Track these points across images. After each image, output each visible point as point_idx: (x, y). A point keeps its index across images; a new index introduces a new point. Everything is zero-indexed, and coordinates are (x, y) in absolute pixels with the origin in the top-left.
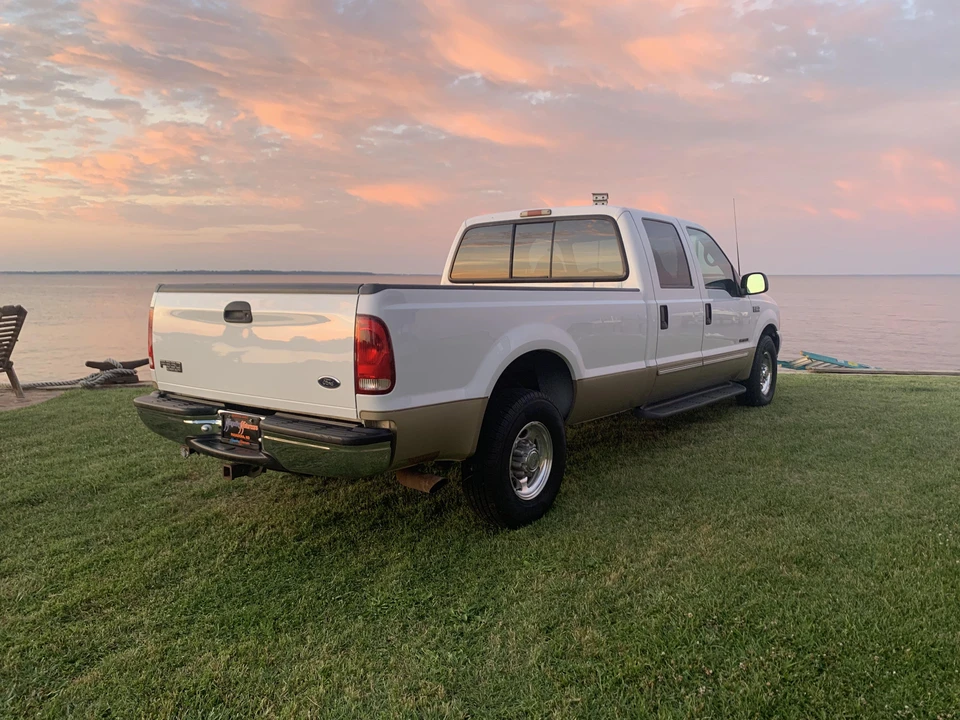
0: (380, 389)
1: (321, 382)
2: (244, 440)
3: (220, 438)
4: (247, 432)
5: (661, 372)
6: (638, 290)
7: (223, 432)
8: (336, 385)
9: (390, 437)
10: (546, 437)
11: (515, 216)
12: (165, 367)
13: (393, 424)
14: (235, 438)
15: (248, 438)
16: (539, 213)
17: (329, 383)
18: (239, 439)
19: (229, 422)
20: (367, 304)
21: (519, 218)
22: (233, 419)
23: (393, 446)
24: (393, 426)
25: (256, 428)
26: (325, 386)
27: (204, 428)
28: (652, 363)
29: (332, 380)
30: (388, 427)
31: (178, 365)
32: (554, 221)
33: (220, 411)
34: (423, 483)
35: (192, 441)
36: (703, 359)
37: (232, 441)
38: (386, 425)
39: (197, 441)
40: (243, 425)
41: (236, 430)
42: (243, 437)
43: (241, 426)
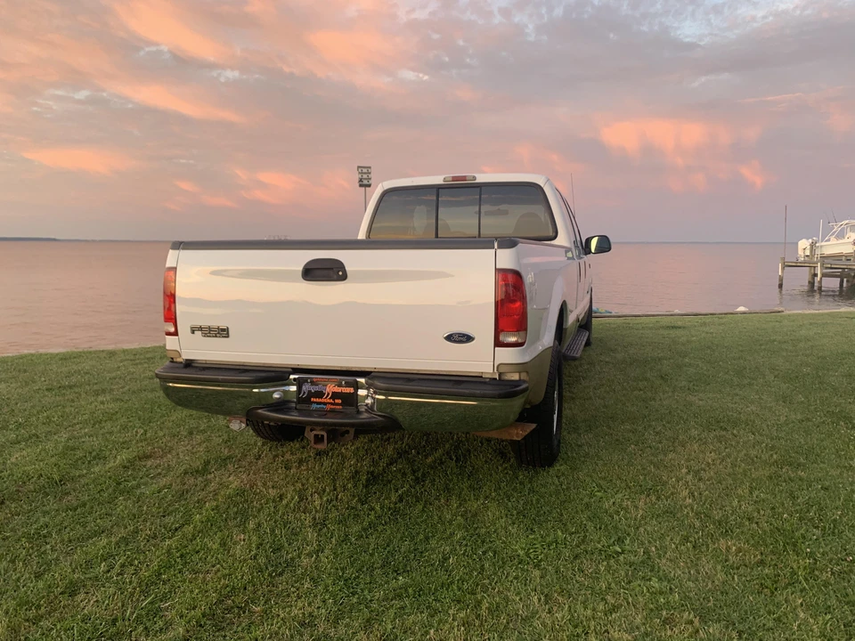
0: (520, 341)
1: (450, 338)
2: (332, 404)
3: (294, 405)
4: (335, 396)
7: (299, 399)
8: (468, 339)
11: (438, 180)
12: (198, 333)
14: (318, 403)
15: (340, 401)
16: (464, 178)
17: (462, 339)
18: (325, 404)
19: (306, 388)
20: (506, 258)
21: (442, 183)
22: (313, 383)
24: (524, 376)
25: (351, 390)
26: (455, 342)
27: (276, 396)
29: (464, 335)
30: (518, 378)
31: (223, 330)
32: (479, 186)
33: (292, 377)
35: (260, 411)
37: (315, 406)
39: (268, 411)
40: (331, 388)
41: (320, 394)
42: (331, 401)
43: (328, 389)
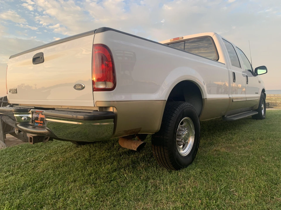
0: (108, 87)
1: (75, 87)
2: (41, 124)
3: (30, 123)
4: (41, 119)
5: (234, 100)
6: (224, 64)
7: (32, 120)
8: (82, 87)
9: (113, 117)
10: (192, 126)
12: (11, 92)
13: (115, 109)
14: (37, 123)
15: (42, 122)
16: (178, 38)
17: (80, 87)
19: (34, 115)
20: (100, 38)
21: (169, 42)
22: (36, 113)
23: (115, 122)
24: (115, 111)
26: (77, 89)
27: (23, 118)
28: (231, 96)
29: (81, 85)
30: (112, 111)
31: (16, 90)
32: (185, 41)
33: (31, 110)
34: (133, 145)
35: (18, 125)
36: (246, 98)
37: (36, 124)
38: (111, 109)
39: (20, 125)
41: (37, 119)
42: (40, 122)
43: (39, 116)
